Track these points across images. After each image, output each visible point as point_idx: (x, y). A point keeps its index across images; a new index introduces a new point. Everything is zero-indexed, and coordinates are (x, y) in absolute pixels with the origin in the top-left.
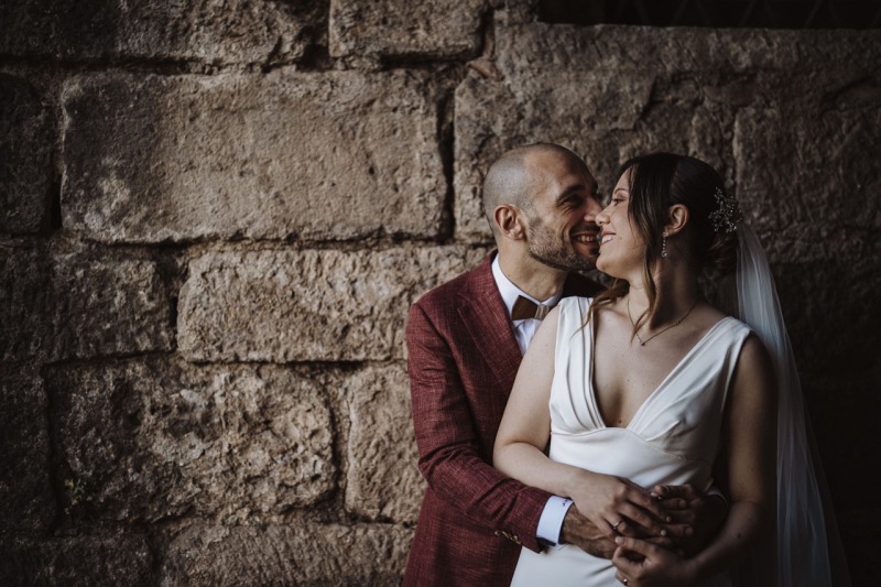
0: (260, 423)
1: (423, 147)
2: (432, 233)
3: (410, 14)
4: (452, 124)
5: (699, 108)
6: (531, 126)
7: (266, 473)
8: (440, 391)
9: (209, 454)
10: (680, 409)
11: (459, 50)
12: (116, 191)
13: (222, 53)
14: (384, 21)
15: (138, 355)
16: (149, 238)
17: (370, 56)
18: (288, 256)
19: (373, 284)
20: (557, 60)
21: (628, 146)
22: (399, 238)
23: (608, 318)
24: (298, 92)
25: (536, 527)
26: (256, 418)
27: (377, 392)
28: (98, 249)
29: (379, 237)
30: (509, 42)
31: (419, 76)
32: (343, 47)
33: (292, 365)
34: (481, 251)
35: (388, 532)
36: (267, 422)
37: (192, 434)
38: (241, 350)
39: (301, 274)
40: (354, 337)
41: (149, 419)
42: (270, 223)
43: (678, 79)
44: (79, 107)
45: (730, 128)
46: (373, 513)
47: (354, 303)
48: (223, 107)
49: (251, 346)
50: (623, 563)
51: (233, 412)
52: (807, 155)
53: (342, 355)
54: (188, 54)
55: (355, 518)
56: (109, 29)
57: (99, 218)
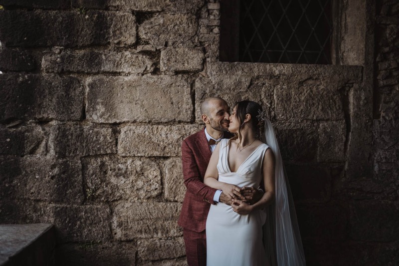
0: (141, 173)
1: (187, 97)
2: (189, 121)
3: (183, 59)
4: (195, 90)
5: (264, 86)
6: (217, 91)
7: (142, 187)
8: (190, 163)
9: (126, 182)
10: (249, 167)
11: (197, 69)
12: (101, 109)
13: (130, 70)
14: (176, 61)
15: (107, 154)
16: (110, 122)
17: (172, 71)
18: (149, 127)
19: (172, 135)
20: (224, 72)
21: (244, 96)
22: (180, 122)
23: (233, 144)
24: (152, 81)
25: (213, 198)
26: (139, 172)
27: (174, 165)
28: (96, 125)
29: (174, 122)
30: (211, 67)
31: (186, 76)
32: (164, 68)
33: (150, 157)
34: (202, 126)
35: (176, 205)
36: (143, 173)
37: (122, 177)
38: (135, 153)
39: (152, 132)
40: (167, 150)
41: (109, 172)
42: (144, 118)
43: (258, 78)
44: (91, 86)
45: (273, 91)
46: (172, 199)
47: (167, 140)
48: (130, 85)
49: (138, 152)
50: (234, 206)
51: (133, 171)
52: (295, 99)
53: (164, 155)
54: (121, 71)
55: (167, 201)
56: (99, 64)
57: (96, 116)
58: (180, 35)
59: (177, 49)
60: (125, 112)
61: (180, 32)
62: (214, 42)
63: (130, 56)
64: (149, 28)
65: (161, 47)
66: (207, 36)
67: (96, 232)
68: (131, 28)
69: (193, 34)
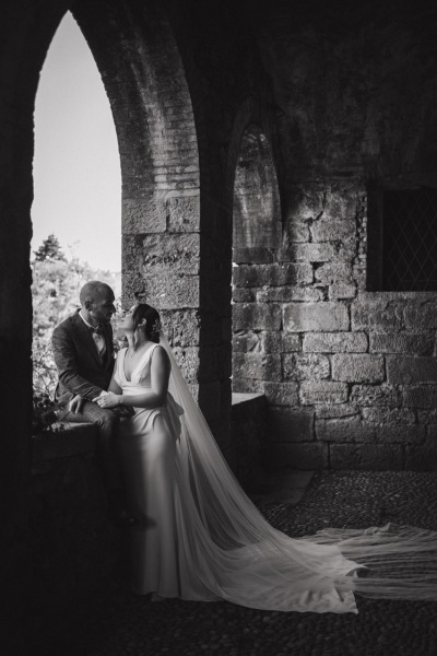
1: (345, 315)
2: (348, 330)
3: (343, 291)
4: (351, 311)
5: (397, 307)
7: (318, 372)
9: (308, 369)
11: (352, 297)
13: (310, 299)
14: (338, 293)
15: (296, 351)
16: (298, 331)
17: (336, 299)
18: (322, 334)
19: (337, 339)
20: (370, 299)
22: (341, 331)
24: (323, 306)
26: (316, 363)
27: (338, 358)
28: (289, 333)
29: (338, 331)
30: (361, 296)
31: (345, 302)
32: (331, 297)
33: (322, 353)
35: (340, 383)
36: (318, 363)
37: (305, 365)
39: (324, 337)
40: (333, 348)
41: (298, 363)
42: (319, 329)
43: (393, 301)
44: (287, 309)
45: (403, 310)
46: (337, 380)
47: (333, 343)
48: (310, 309)
49: (315, 350)
51: (312, 362)
52: (418, 315)
53: (331, 352)
54: (304, 299)
56: (291, 296)
57: (289, 328)
58: (341, 276)
59: (339, 285)
60: (307, 325)
61: (341, 274)
62: (363, 279)
63: (309, 290)
64: (321, 272)
65: (329, 284)
66: (358, 276)
67: (290, 399)
68: (310, 273)
69: (350, 275)
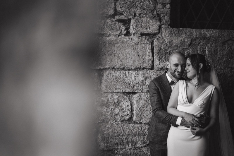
0: (117, 104)
2: (150, 68)
3: (146, 26)
4: (154, 47)
5: (200, 44)
6: (169, 47)
7: (118, 114)
8: (157, 98)
9: (107, 110)
10: (203, 100)
11: (155, 33)
13: (111, 33)
14: (141, 27)
16: (97, 68)
17: (138, 34)
18: (123, 72)
19: (139, 77)
20: (173, 35)
21: (187, 51)
22: (144, 69)
24: (125, 40)
25: (176, 122)
26: (116, 103)
27: (140, 98)
29: (140, 68)
30: (165, 31)
31: (147, 37)
32: (133, 32)
33: (123, 93)
34: (159, 71)
35: (141, 125)
36: (118, 104)
37: (104, 106)
38: (114, 90)
39: (125, 75)
40: (135, 87)
42: (120, 65)
43: (196, 39)
46: (138, 122)
47: (135, 81)
48: (111, 43)
51: (112, 102)
52: (220, 53)
53: (133, 91)
54: (104, 33)
55: (135, 122)
58: (144, 9)
59: (142, 19)
60: (107, 61)
61: (144, 7)
62: (167, 14)
63: (110, 23)
64: (123, 4)
65: (132, 17)
66: (162, 10)
68: (111, 4)
69: (153, 9)
